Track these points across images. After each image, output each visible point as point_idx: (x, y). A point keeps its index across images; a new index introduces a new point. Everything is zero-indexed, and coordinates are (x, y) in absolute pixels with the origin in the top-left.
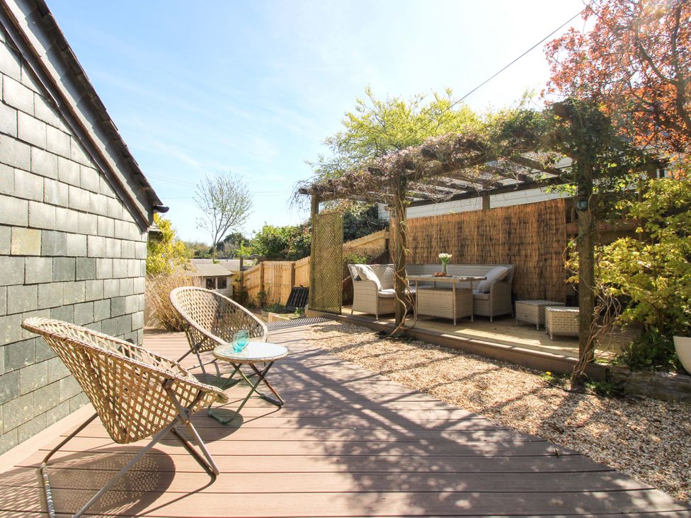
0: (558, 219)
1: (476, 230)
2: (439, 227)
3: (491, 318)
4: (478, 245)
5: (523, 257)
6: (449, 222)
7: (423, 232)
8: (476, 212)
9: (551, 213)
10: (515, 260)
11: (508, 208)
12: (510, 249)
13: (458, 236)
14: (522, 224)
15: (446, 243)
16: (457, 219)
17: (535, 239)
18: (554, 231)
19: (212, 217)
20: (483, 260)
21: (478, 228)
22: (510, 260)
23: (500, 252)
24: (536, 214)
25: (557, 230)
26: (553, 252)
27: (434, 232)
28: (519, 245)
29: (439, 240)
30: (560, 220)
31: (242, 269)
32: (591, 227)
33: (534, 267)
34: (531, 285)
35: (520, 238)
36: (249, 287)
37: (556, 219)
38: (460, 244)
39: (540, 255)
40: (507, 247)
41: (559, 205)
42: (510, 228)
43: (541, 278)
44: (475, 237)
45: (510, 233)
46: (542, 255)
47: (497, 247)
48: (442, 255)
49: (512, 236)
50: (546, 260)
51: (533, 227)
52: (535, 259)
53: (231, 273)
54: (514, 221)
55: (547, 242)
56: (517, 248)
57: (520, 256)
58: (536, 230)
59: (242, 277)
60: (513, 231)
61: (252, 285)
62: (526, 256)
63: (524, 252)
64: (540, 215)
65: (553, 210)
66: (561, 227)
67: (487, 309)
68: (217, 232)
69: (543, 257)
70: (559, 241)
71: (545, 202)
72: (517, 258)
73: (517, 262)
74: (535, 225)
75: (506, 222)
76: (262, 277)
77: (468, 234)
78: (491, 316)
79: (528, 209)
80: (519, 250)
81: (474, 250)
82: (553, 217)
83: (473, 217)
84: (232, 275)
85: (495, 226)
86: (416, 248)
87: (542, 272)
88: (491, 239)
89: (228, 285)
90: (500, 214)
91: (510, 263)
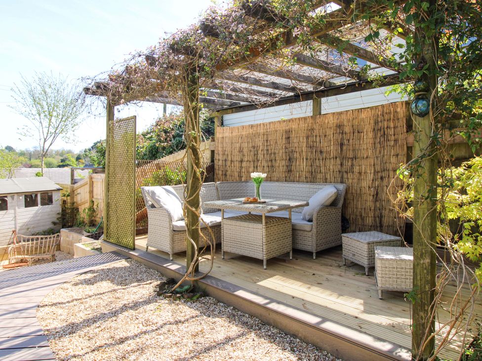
0: (397, 127)
1: (305, 140)
2: (265, 136)
3: (314, 254)
4: (307, 159)
5: (356, 175)
6: (276, 131)
7: (248, 142)
8: (305, 119)
9: (389, 120)
10: (348, 179)
11: (341, 113)
12: (342, 165)
13: (286, 148)
14: (356, 134)
15: (273, 155)
16: (284, 127)
17: (370, 152)
18: (392, 143)
19: (38, 124)
20: (312, 178)
21: (307, 137)
22: (342, 177)
23: (331, 167)
24: (372, 122)
25: (396, 141)
26: (391, 169)
27: (259, 142)
28: (352, 159)
29: (265, 152)
30: (399, 129)
31: (74, 181)
32: (434, 143)
33: (369, 187)
34: (365, 209)
35: (354, 150)
36: (80, 202)
37: (394, 128)
38: (288, 158)
39: (376, 172)
40: (338, 161)
41: (399, 110)
42: (342, 139)
43: (376, 201)
44: (304, 149)
45: (342, 145)
46: (378, 172)
47: (328, 161)
48: (254, 175)
49: (344, 148)
50: (382, 178)
51: (368, 137)
52: (371, 177)
53: (58, 187)
54: (347, 129)
55: (383, 156)
56: (350, 164)
57: (353, 172)
58: (371, 141)
59: (73, 191)
60: (346, 142)
61: (83, 201)
62: (360, 173)
63: (357, 168)
64: (376, 122)
65: (392, 116)
66: (400, 137)
67: (309, 243)
68: (45, 141)
69: (380, 174)
70: (397, 155)
71: (383, 106)
72: (350, 175)
73: (350, 181)
74: (371, 135)
75: (338, 131)
76: (91, 192)
77: (296, 145)
78: (314, 251)
79: (363, 115)
80: (352, 165)
81: (302, 166)
82: (392, 125)
83: (303, 125)
84: (59, 190)
85: (325, 136)
86: (242, 161)
87: (377, 194)
88: (321, 152)
89: (53, 200)
90: (332, 121)
91: (342, 182)
